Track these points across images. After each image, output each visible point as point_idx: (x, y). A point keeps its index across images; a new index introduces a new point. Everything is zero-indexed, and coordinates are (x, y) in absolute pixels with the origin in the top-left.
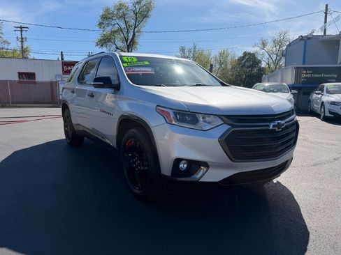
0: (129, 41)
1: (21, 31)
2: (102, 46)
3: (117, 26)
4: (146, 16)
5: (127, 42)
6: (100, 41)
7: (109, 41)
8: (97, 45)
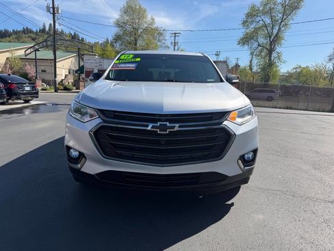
0: (272, 38)
1: (175, 37)
2: (244, 44)
3: (261, 22)
4: (297, 8)
5: (270, 38)
6: (242, 39)
7: (252, 38)
8: (239, 44)
